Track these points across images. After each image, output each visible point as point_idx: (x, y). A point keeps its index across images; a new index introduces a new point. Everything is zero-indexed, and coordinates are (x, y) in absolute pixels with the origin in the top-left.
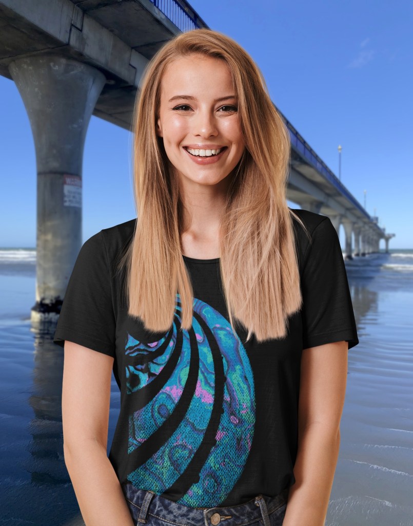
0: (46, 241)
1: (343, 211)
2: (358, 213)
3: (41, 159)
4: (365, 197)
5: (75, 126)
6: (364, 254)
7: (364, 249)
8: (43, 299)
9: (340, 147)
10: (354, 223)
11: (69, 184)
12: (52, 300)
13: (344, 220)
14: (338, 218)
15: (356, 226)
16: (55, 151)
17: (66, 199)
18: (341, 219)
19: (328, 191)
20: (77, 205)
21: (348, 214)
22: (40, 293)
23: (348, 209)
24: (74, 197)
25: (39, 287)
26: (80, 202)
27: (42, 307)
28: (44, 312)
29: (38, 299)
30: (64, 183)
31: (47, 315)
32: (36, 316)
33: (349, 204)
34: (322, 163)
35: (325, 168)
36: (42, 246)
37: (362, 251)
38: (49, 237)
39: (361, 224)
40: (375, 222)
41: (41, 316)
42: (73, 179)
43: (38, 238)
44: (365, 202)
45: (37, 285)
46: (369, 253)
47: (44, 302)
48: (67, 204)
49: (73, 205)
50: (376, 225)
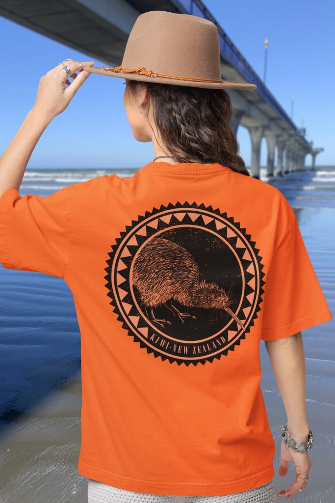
1: (265, 122)
2: (284, 124)
4: (292, 104)
6: (287, 172)
7: (288, 167)
9: (266, 42)
10: (278, 136)
13: (267, 133)
14: (260, 130)
15: (281, 139)
18: (263, 131)
19: (250, 98)
21: (272, 125)
23: (272, 119)
33: (274, 113)
34: (244, 61)
35: (248, 68)
37: (285, 169)
39: (285, 137)
40: (302, 134)
44: (292, 110)
46: (293, 171)
50: (303, 138)
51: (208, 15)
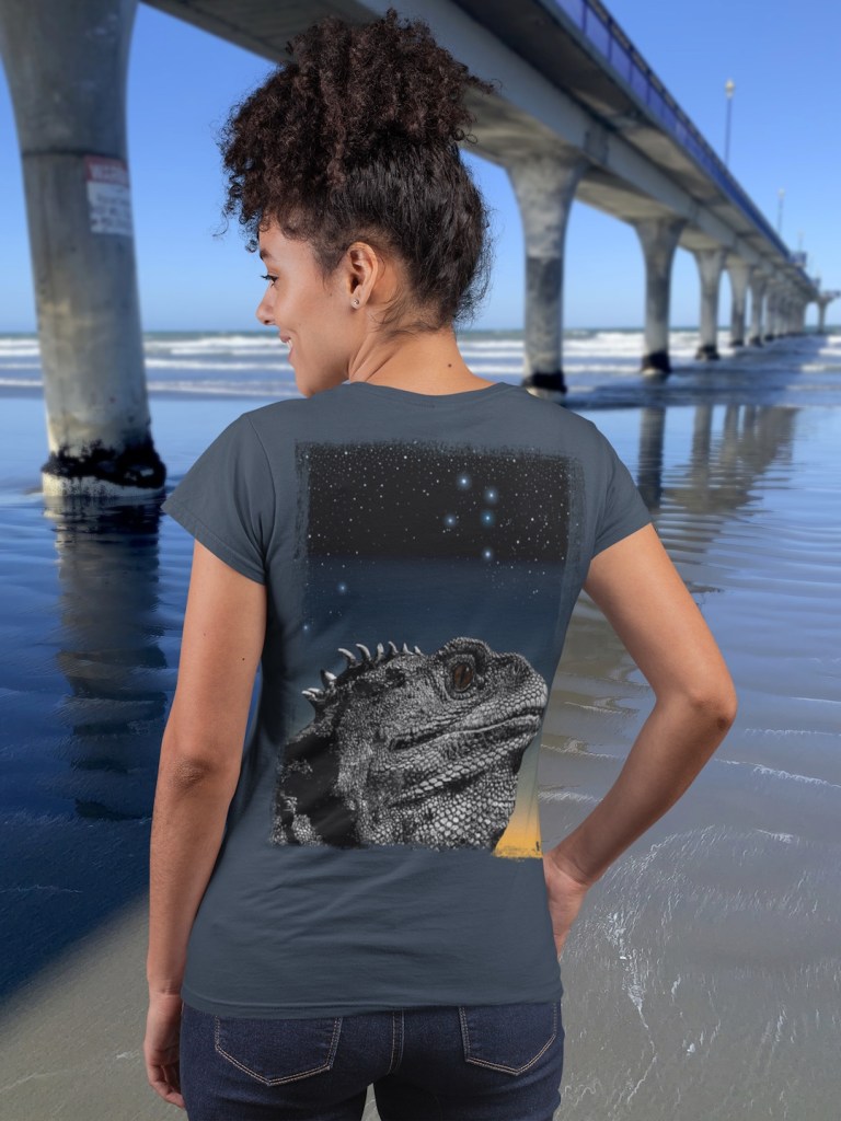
0: (58, 317)
1: (728, 240)
2: (764, 244)
3: (28, 119)
4: (781, 205)
5: (101, 31)
6: (770, 338)
7: (772, 327)
8: (64, 448)
9: (730, 84)
10: (752, 268)
11: (99, 180)
12: (84, 450)
13: (731, 261)
14: (717, 256)
15: (757, 273)
16: (57, 98)
17: (95, 216)
18: (724, 258)
19: (698, 193)
20: (122, 231)
21: (742, 246)
22: (58, 440)
23: (741, 235)
24: (113, 211)
25: (53, 421)
26: (128, 223)
27: (63, 465)
28: (69, 475)
29: (54, 447)
30: (88, 177)
31: (76, 480)
32: (53, 485)
33: (744, 224)
34: (687, 123)
35: (695, 135)
36: (48, 329)
37: (766, 331)
38: (64, 308)
39: (767, 269)
40: (799, 264)
41: (65, 485)
42: (106, 168)
43: (39, 311)
44: (780, 218)
45: (47, 417)
46: (781, 336)
47: (66, 454)
48: (98, 228)
49: (111, 230)
50: (800, 271)
51: (616, 32)
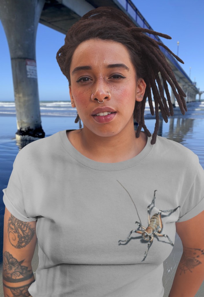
0: (20, 97)
2: (186, 80)
3: (13, 50)
4: (190, 71)
5: (30, 30)
6: (188, 102)
7: (188, 100)
8: (21, 128)
9: (178, 42)
11: (29, 65)
12: (26, 129)
15: (185, 87)
16: (19, 45)
17: (28, 73)
20: (34, 77)
21: (181, 81)
22: (19, 126)
23: (181, 78)
24: (32, 72)
25: (18, 122)
26: (36, 75)
27: (21, 132)
28: (22, 135)
29: (19, 128)
30: (26, 64)
31: (24, 136)
32: (18, 137)
33: (182, 75)
36: (17, 100)
38: (21, 95)
39: (187, 86)
40: (194, 85)
41: (21, 137)
42: (31, 62)
43: (15, 96)
44: (190, 74)
45: (17, 121)
46: (190, 102)
47: (21, 130)
48: (29, 76)
49: (32, 77)
50: (195, 86)
